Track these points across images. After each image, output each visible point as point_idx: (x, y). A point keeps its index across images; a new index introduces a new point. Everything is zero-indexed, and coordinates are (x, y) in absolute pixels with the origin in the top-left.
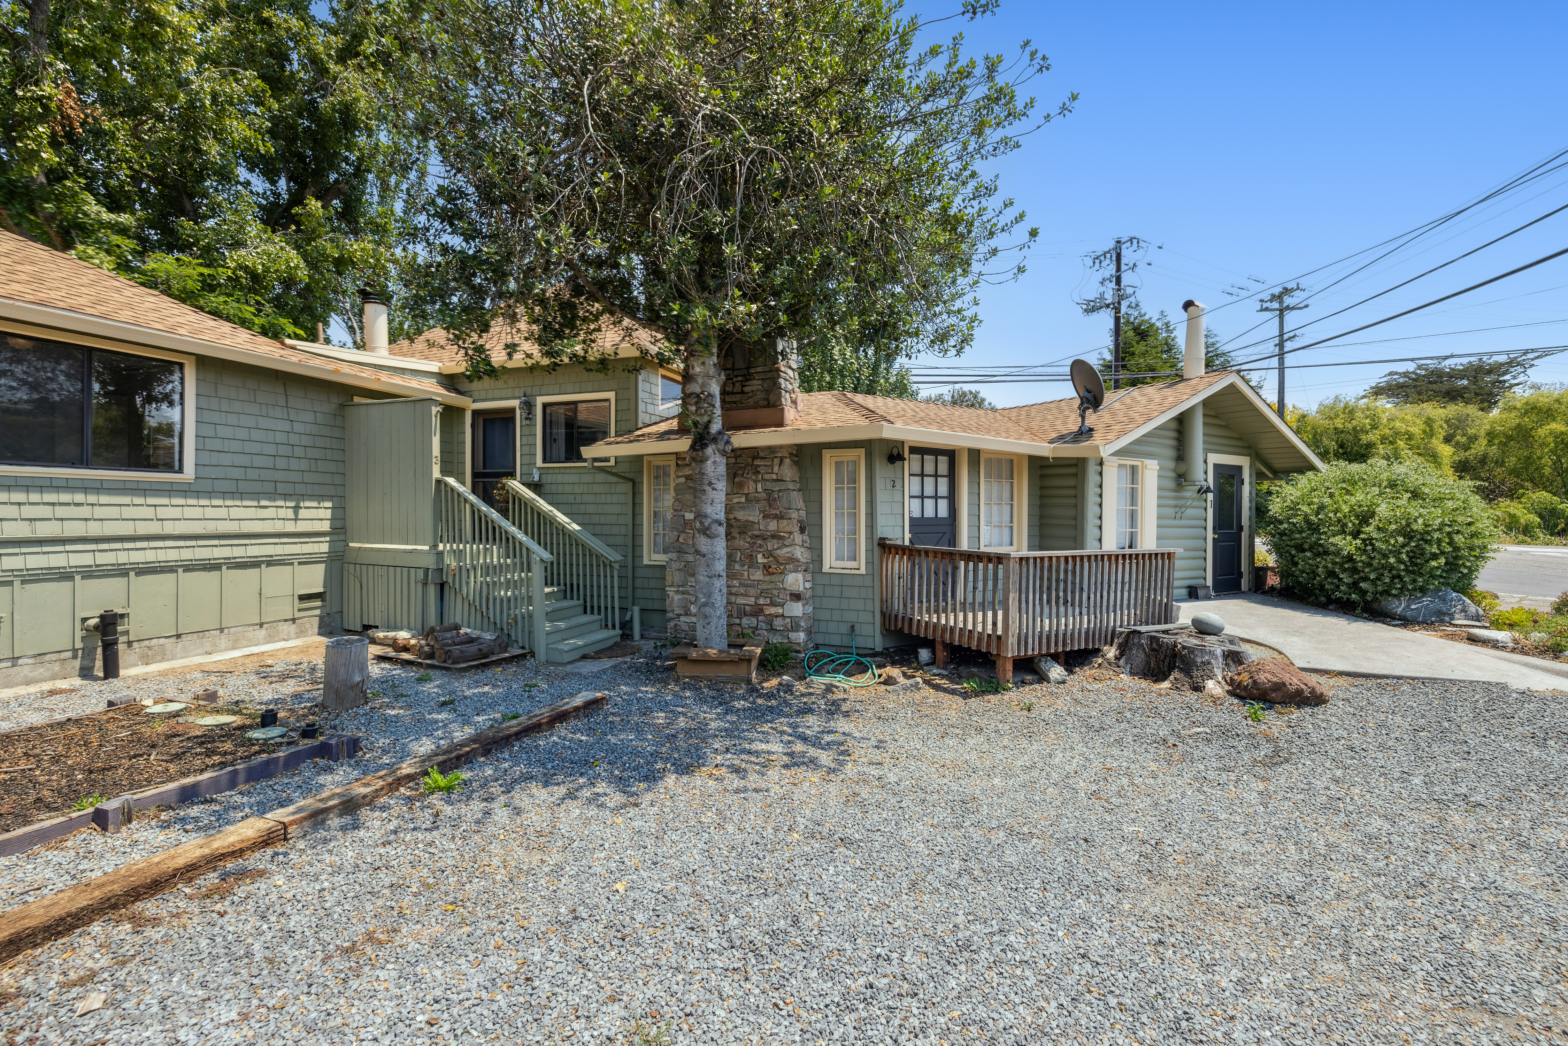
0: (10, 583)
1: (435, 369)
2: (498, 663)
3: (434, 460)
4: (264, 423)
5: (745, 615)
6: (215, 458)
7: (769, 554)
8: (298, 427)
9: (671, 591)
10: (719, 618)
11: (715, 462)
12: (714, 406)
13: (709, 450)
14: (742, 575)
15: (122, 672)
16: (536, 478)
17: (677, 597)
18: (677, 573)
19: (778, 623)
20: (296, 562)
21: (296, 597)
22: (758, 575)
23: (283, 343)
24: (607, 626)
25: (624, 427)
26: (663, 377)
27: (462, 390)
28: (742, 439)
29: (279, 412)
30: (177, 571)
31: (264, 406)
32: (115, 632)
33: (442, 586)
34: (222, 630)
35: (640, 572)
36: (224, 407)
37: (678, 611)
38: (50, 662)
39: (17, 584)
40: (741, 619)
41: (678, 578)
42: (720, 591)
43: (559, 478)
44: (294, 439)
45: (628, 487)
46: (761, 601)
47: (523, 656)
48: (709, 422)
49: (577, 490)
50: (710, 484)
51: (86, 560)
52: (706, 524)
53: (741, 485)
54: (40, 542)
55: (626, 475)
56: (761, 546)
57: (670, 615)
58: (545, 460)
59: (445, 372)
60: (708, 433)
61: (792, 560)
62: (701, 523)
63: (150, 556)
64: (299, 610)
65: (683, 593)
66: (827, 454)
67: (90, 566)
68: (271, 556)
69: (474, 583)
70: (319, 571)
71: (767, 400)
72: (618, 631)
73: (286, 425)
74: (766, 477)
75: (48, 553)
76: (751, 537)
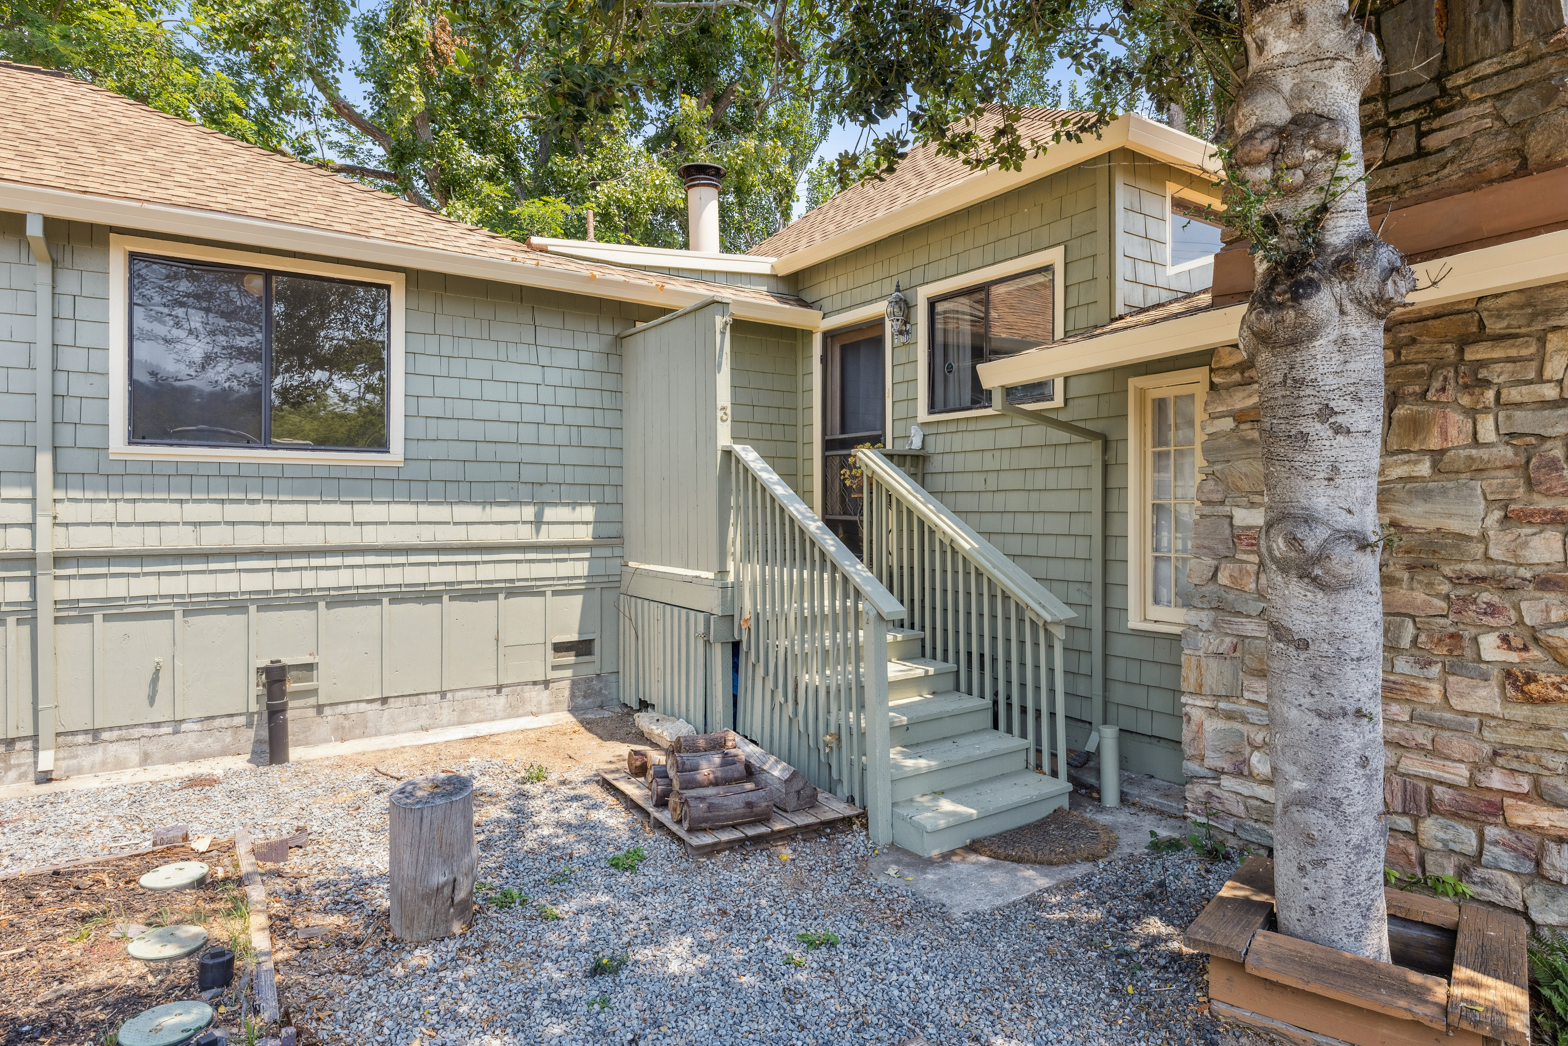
0: (170, 615)
1: (767, 270)
2: (787, 836)
3: (720, 414)
4: (505, 371)
5: (1432, 808)
6: (434, 429)
8: (553, 376)
9: (1195, 706)
10: (1361, 850)
11: (1343, 341)
12: (1339, 153)
13: (1324, 303)
14: (1422, 691)
15: (295, 753)
16: (917, 443)
17: (1213, 725)
18: (1213, 664)
20: (549, 594)
21: (549, 647)
23: (529, 245)
24: (1039, 767)
25: (1082, 320)
26: (1180, 205)
27: (809, 300)
29: (523, 354)
30: (380, 602)
31: (502, 346)
32: (283, 693)
33: (736, 646)
34: (443, 694)
35: (1119, 646)
36: (446, 350)
37: (1214, 760)
38: (220, 729)
39: (178, 615)
40: (1416, 820)
41: (1214, 675)
42: (1364, 762)
43: (957, 442)
44: (546, 395)
45: (1092, 452)
46: (1496, 780)
47: (848, 821)
48: (1324, 208)
49: (990, 462)
50: (1326, 413)
51: (261, 582)
52: (1311, 545)
54: (206, 556)
55: (1090, 426)
56: (1492, 610)
57: (1192, 767)
58: (932, 408)
59: (781, 274)
60: (1320, 245)
62: (1293, 541)
63: (344, 578)
64: (555, 668)
65: (1229, 716)
67: (267, 592)
68: (512, 581)
70: (576, 605)
71: (1521, 154)
72: (1063, 785)
73: (534, 374)
74: (1513, 394)
75: (216, 572)
76: (1456, 581)
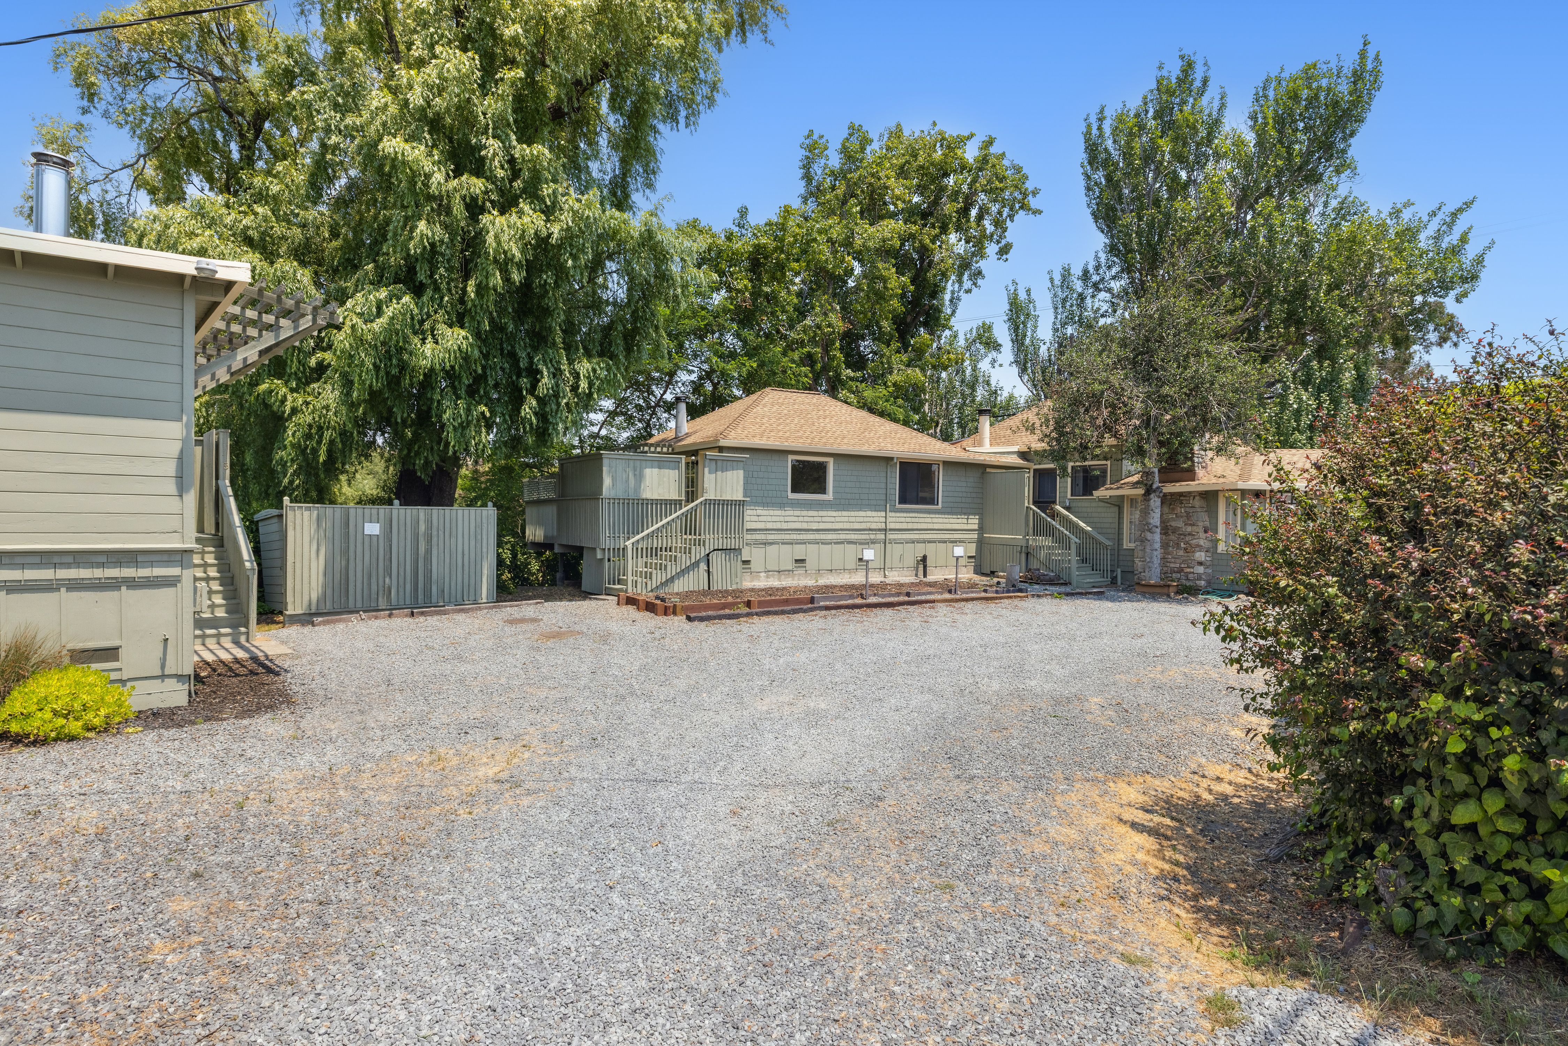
6: (947, 499)
7: (1186, 543)
9: (1137, 560)
11: (1155, 500)
13: (1152, 496)
14: (1171, 552)
16: (1068, 504)
18: (1139, 552)
19: (1191, 576)
20: (969, 542)
21: (968, 557)
22: (1181, 553)
28: (1171, 488)
30: (940, 542)
31: (960, 477)
33: (1028, 553)
34: (946, 567)
35: (1122, 553)
36: (947, 479)
38: (910, 571)
39: (904, 543)
41: (1140, 554)
43: (1080, 504)
44: (968, 489)
45: (1116, 510)
48: (1153, 481)
49: (1089, 510)
50: (1153, 509)
51: (921, 537)
53: (1173, 509)
54: (909, 530)
55: (1116, 505)
56: (1182, 538)
57: (1136, 573)
58: (1072, 495)
60: (1152, 487)
61: (1198, 546)
62: (1150, 527)
63: (932, 536)
64: (969, 562)
65: (1141, 559)
66: (1221, 495)
67: (922, 539)
68: (961, 539)
69: (1042, 554)
70: (973, 546)
71: (1187, 467)
74: (1186, 505)
76: (1176, 534)
